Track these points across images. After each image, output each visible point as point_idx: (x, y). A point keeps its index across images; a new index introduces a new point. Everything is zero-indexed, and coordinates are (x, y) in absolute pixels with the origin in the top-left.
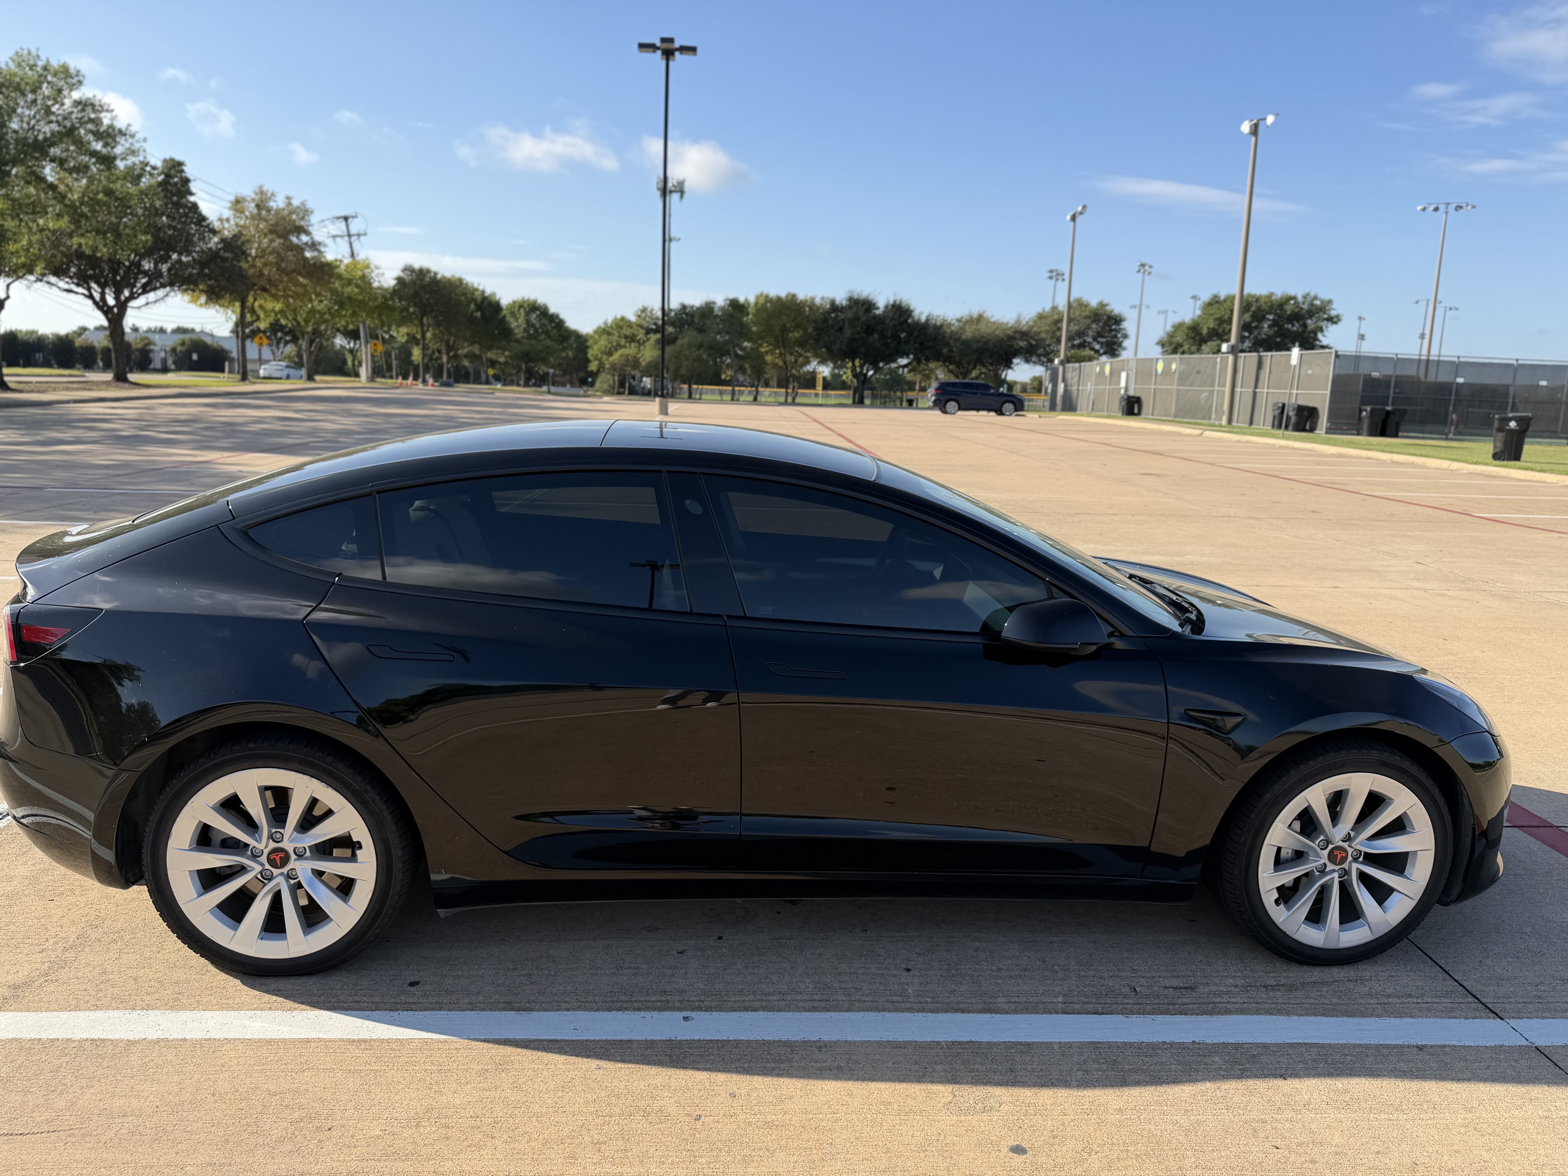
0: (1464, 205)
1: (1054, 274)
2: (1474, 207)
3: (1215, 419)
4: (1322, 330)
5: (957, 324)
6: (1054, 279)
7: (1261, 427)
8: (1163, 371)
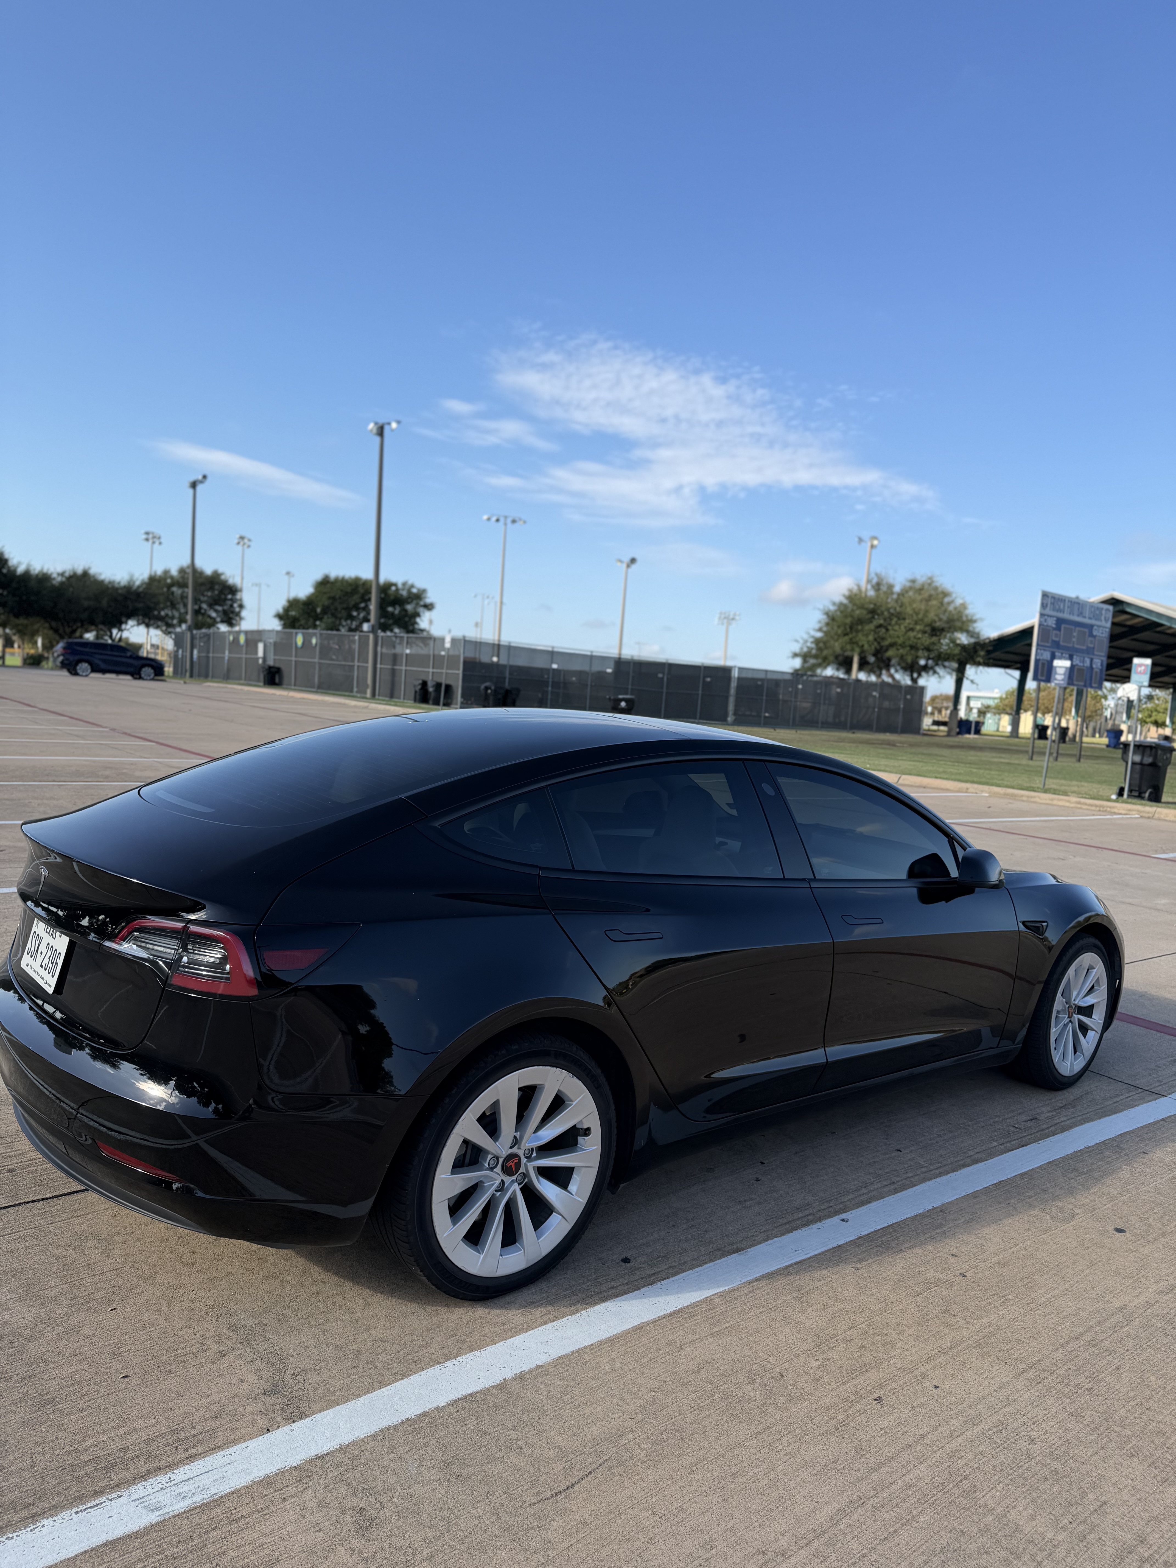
0: (518, 520)
1: (151, 536)
2: (525, 522)
3: (357, 692)
4: (419, 615)
5: (59, 579)
6: (151, 541)
7: (402, 700)
8: (303, 643)
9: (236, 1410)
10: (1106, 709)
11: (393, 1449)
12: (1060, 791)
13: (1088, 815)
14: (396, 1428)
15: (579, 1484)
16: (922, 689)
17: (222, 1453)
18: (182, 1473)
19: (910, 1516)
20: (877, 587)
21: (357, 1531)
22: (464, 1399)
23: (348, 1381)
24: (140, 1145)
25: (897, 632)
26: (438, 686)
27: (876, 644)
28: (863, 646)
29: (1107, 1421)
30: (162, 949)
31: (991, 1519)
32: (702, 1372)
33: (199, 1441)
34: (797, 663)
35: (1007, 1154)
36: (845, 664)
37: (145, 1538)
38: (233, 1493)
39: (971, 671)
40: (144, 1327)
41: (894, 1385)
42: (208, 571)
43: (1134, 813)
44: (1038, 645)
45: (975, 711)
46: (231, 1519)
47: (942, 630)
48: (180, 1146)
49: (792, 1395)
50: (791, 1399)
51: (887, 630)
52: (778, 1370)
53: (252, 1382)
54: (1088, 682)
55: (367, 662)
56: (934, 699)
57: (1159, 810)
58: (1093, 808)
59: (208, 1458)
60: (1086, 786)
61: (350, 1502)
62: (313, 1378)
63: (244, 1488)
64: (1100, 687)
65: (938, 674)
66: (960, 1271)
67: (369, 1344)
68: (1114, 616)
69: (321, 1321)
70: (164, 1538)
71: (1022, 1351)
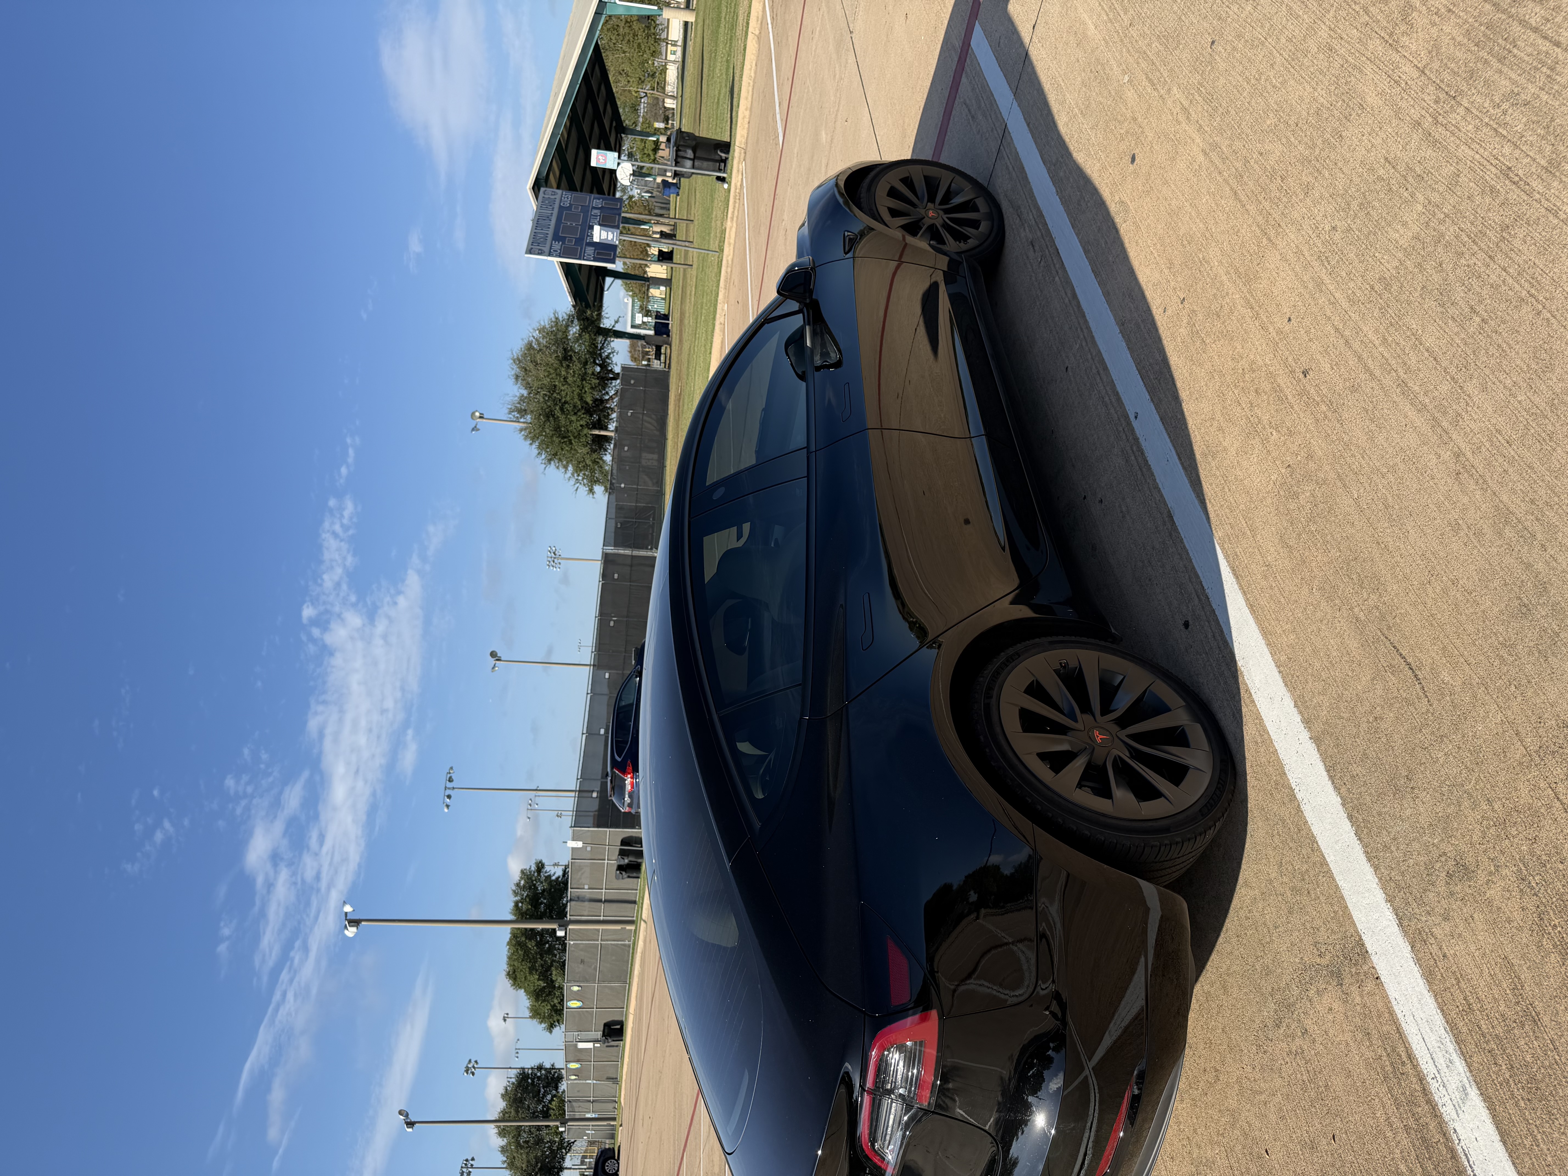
0: (449, 775)
2: (451, 768)
4: (550, 876)
8: (578, 1000)
9: (1360, 1014)
10: (643, 197)
11: (1386, 847)
12: (721, 237)
13: (744, 210)
14: (1365, 846)
15: (1407, 658)
16: (624, 368)
17: (1403, 1025)
18: (1427, 1067)
19: (1413, 337)
20: (522, 412)
21: (1469, 879)
22: (1331, 778)
23: (1323, 899)
24: (1097, 1131)
25: (569, 393)
26: (622, 853)
27: (579, 414)
28: (581, 426)
29: (1311, 161)
30: (892, 1117)
31: (1409, 262)
32: (1291, 543)
33: (1394, 1050)
34: (599, 489)
35: (1066, 266)
36: (600, 443)
37: (1495, 1100)
38: (1442, 1010)
39: (606, 323)
40: (1282, 1118)
41: (1290, 359)
42: (501, 1105)
43: (741, 167)
44: (579, 259)
45: (645, 319)
46: (1468, 1010)
47: (565, 350)
48: (1096, 1088)
49: (1306, 456)
50: (1310, 457)
51: (566, 402)
52: (1283, 471)
53: (1330, 999)
54: (616, 212)
55: (598, 930)
56: (634, 359)
57: (737, 143)
58: (737, 205)
59: (1410, 1040)
60: (717, 213)
61: (1441, 887)
62: (1322, 935)
63: (1436, 1000)
64: (620, 200)
65: (610, 354)
66: (1179, 304)
67: (1285, 879)
68: (552, 187)
69: (1265, 930)
70: (1493, 1081)
71: (1251, 242)
